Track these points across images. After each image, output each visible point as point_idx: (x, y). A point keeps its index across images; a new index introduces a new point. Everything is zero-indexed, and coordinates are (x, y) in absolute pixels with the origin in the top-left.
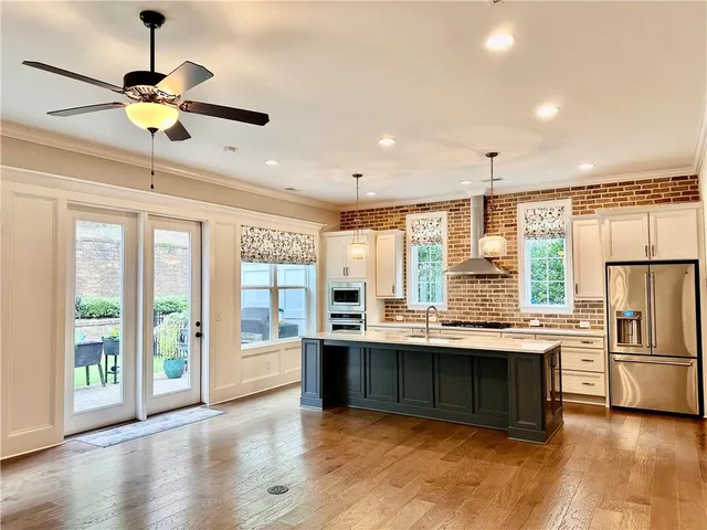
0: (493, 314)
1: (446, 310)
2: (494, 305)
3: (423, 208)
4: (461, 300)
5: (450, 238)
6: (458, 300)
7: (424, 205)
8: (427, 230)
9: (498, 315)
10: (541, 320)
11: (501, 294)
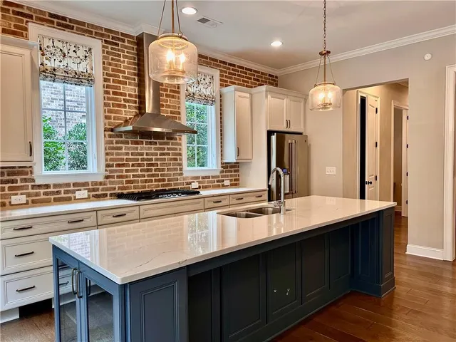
0: (159, 180)
1: (101, 179)
2: (159, 170)
3: (63, 23)
4: (123, 165)
5: (105, 80)
6: (118, 165)
7: (64, 18)
8: (67, 60)
9: (164, 180)
10: (199, 182)
11: (166, 157)
